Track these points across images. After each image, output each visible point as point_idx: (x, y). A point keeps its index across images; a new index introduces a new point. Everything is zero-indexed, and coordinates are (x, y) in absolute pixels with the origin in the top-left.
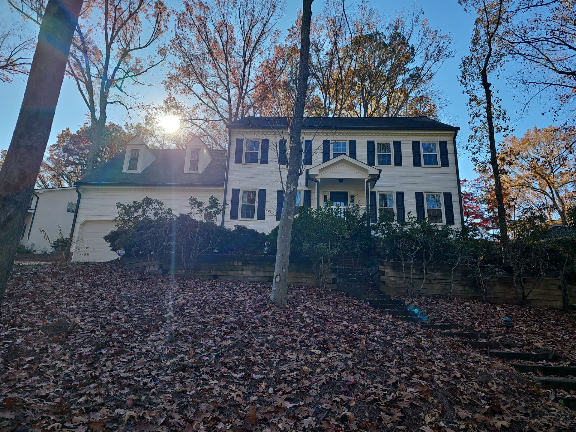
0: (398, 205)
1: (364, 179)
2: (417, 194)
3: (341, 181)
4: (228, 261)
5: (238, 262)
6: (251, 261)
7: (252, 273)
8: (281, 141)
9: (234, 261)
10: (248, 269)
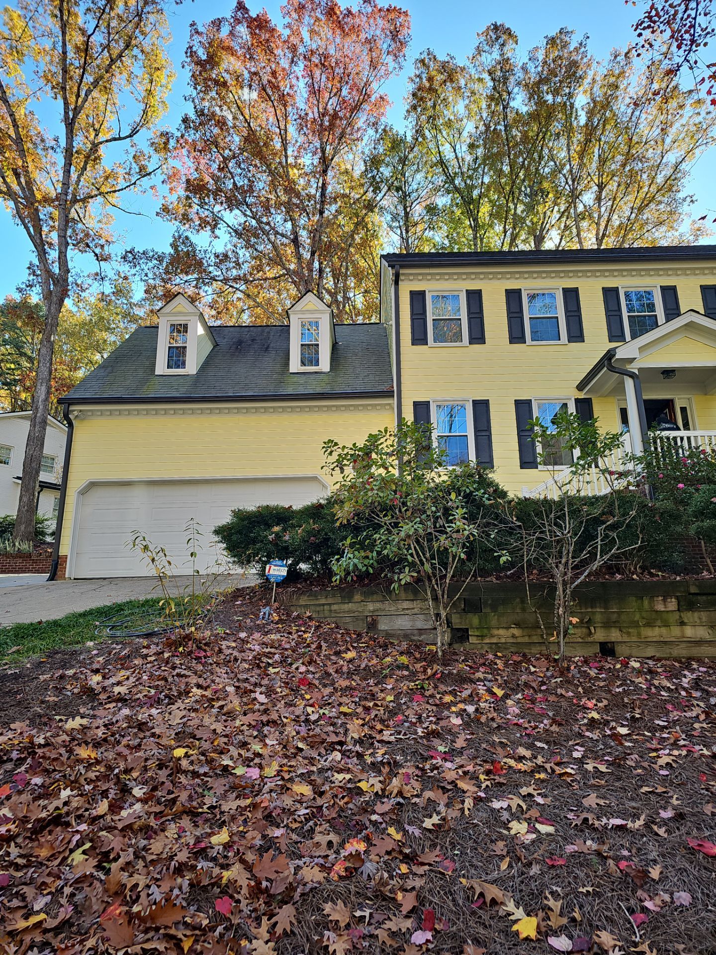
3: (668, 373)
4: (634, 599)
5: (664, 600)
6: (704, 598)
7: (710, 632)
8: (508, 292)
9: (652, 597)
10: (698, 621)
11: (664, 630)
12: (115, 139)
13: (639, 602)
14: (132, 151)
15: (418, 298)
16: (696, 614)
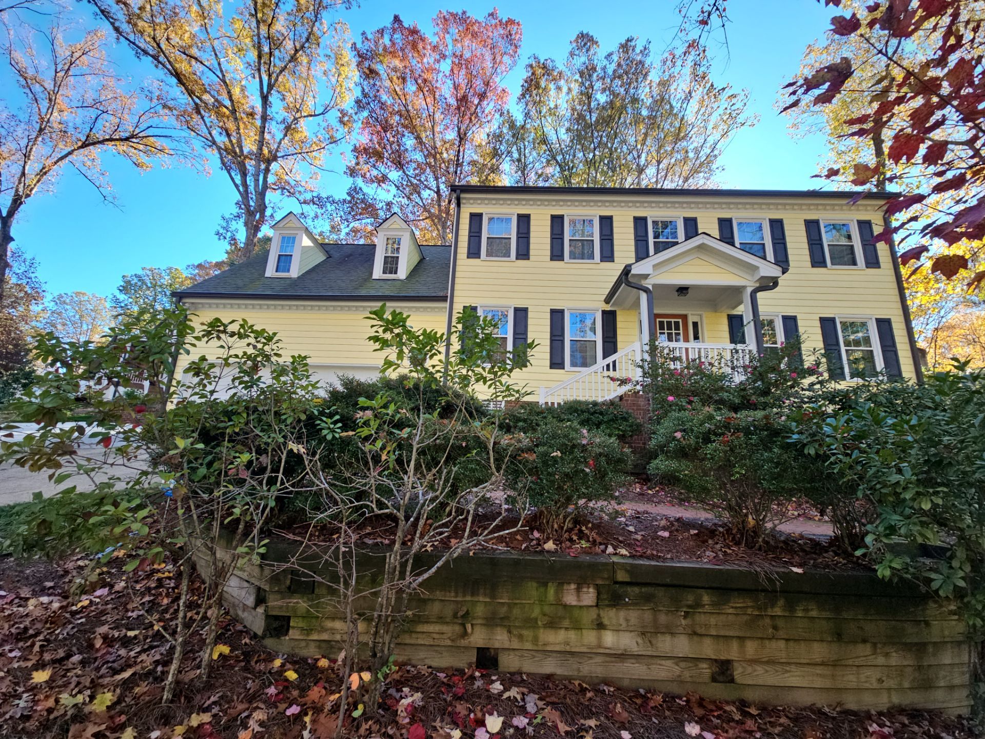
1: (744, 287)
3: (683, 290)
4: (535, 584)
5: (578, 590)
6: (636, 590)
7: (640, 641)
8: (553, 217)
9: (561, 584)
10: (624, 624)
11: (572, 635)
12: (311, 116)
13: (542, 590)
14: (324, 125)
15: (476, 218)
16: (622, 614)
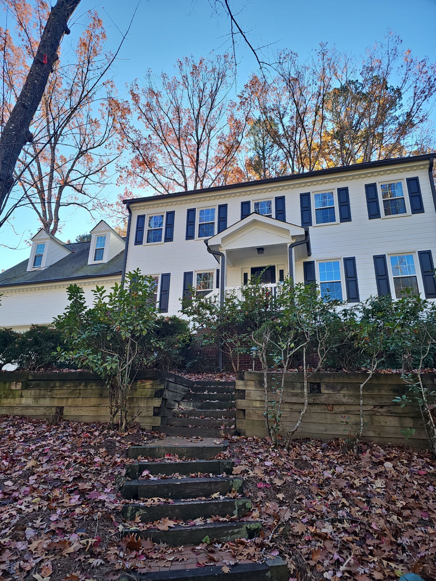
0: (347, 276)
2: (375, 258)
3: (260, 250)
4: (2, 383)
5: (16, 384)
6: (35, 382)
7: (34, 401)
8: (189, 211)
9: (11, 382)
10: (29, 395)
11: (12, 400)
13: (5, 385)
15: (141, 219)
16: (29, 391)
